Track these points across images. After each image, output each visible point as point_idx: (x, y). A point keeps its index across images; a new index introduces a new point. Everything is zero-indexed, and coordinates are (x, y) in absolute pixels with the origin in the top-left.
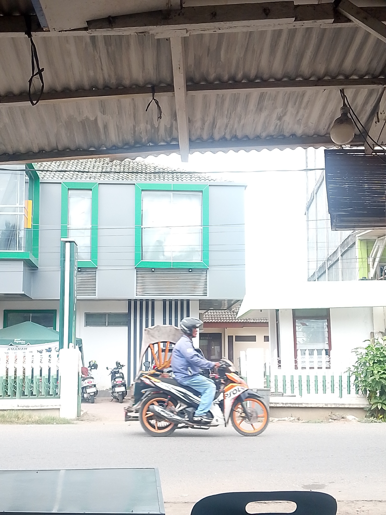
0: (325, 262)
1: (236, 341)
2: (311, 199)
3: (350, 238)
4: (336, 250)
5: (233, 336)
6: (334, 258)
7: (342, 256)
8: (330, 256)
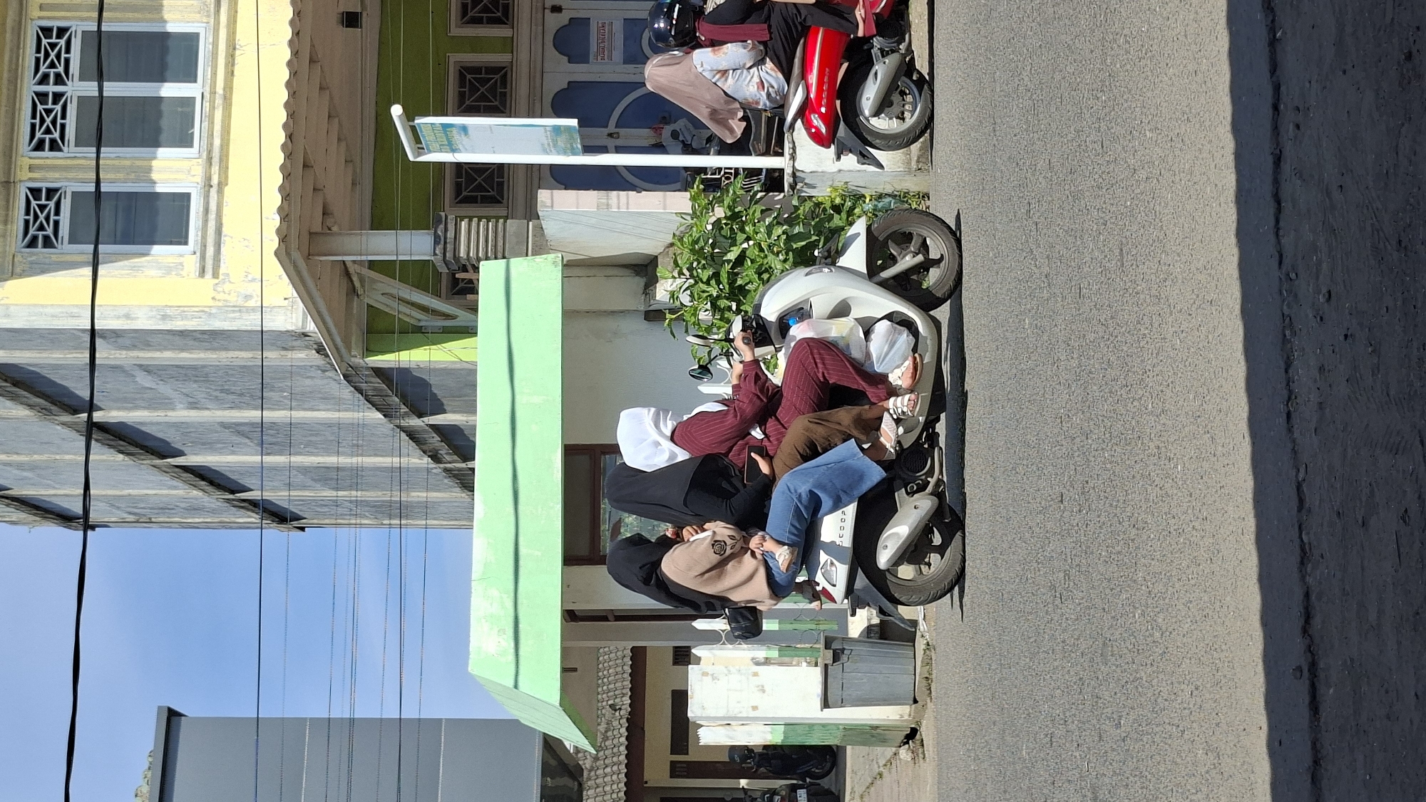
0: (446, 470)
1: (687, 754)
2: (251, 507)
3: (364, 386)
4: (403, 431)
5: (672, 762)
6: (431, 441)
7: (420, 416)
8: (424, 452)
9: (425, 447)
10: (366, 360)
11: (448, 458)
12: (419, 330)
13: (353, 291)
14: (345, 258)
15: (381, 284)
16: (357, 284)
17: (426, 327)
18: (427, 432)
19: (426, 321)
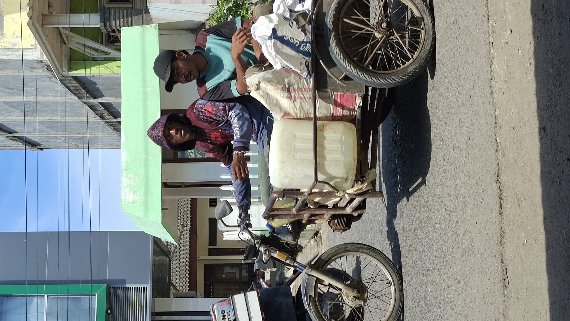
1: (216, 245)
4: (87, 105)
7: (95, 98)
9: (97, 112)
10: (69, 73)
11: (107, 117)
12: (94, 59)
13: (63, 42)
14: (60, 26)
15: (76, 39)
16: (65, 38)
17: (97, 58)
18: (98, 105)
19: (96, 55)
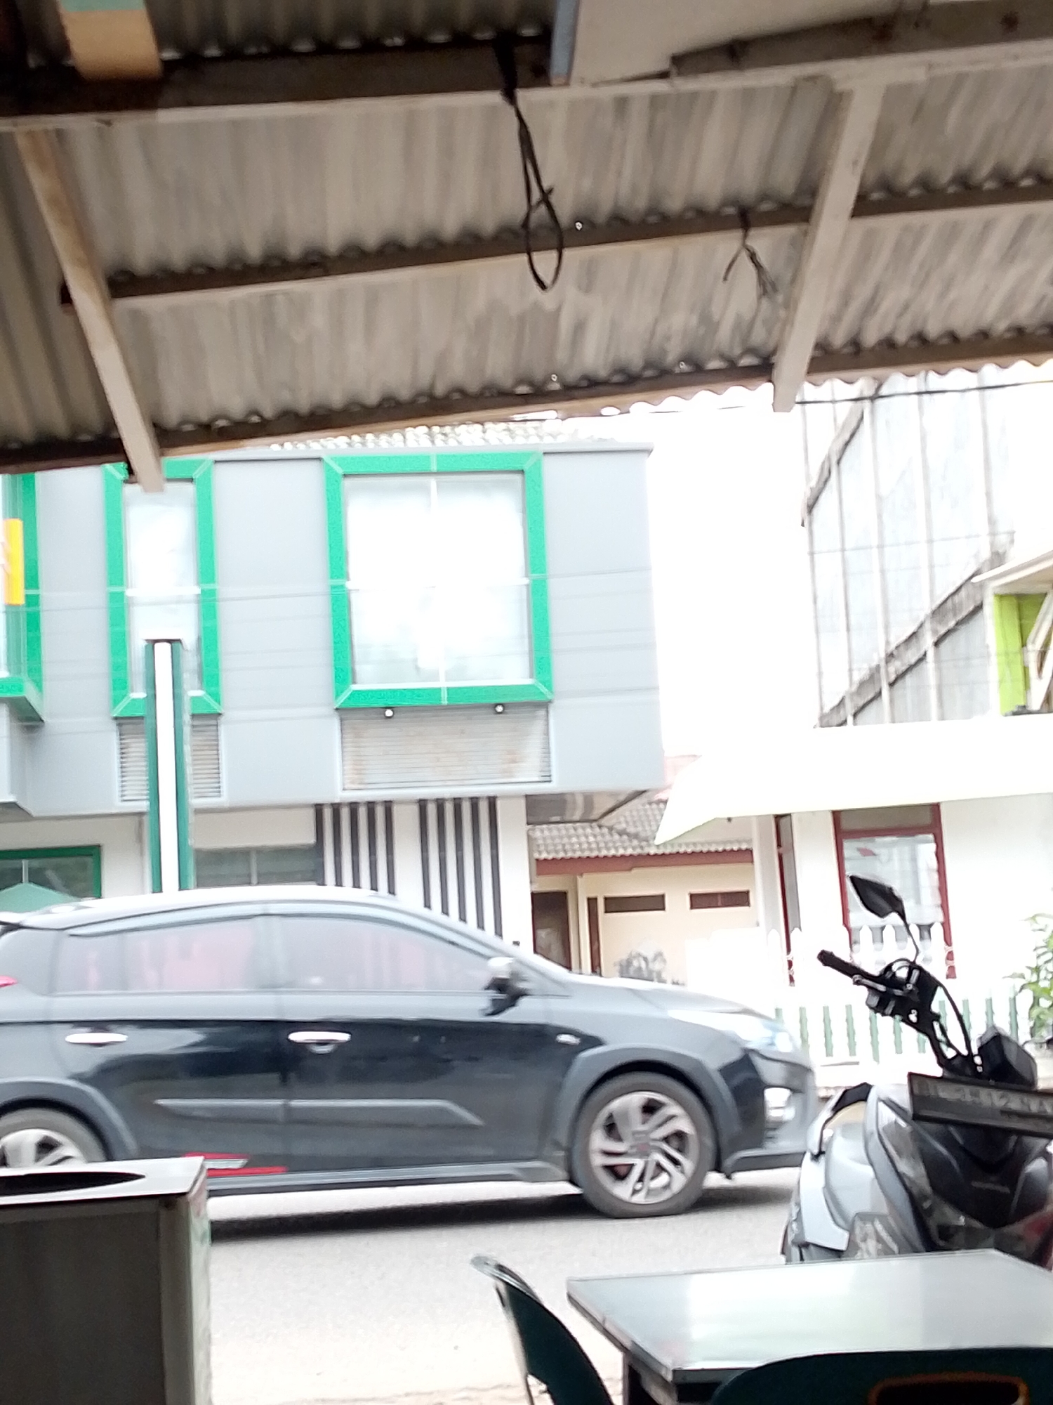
1: (606, 913)
4: (917, 631)
5: (596, 898)
6: (909, 653)
7: (937, 644)
8: (897, 646)
9: (902, 648)
10: (991, 597)
11: (892, 669)
18: (919, 649)
